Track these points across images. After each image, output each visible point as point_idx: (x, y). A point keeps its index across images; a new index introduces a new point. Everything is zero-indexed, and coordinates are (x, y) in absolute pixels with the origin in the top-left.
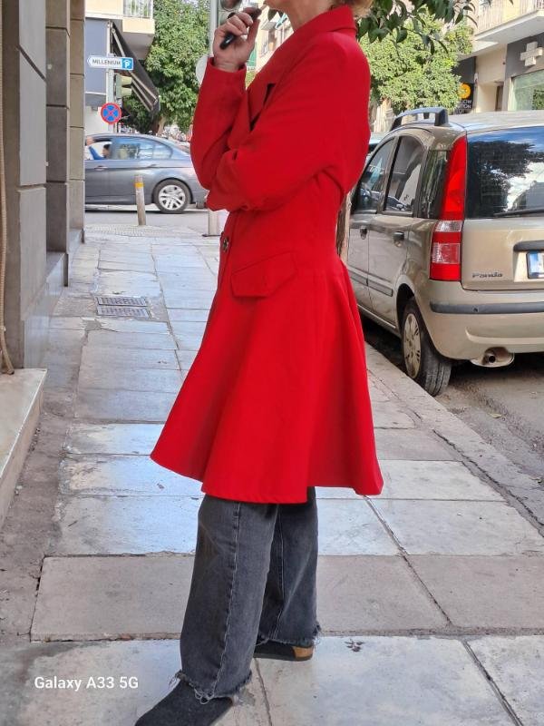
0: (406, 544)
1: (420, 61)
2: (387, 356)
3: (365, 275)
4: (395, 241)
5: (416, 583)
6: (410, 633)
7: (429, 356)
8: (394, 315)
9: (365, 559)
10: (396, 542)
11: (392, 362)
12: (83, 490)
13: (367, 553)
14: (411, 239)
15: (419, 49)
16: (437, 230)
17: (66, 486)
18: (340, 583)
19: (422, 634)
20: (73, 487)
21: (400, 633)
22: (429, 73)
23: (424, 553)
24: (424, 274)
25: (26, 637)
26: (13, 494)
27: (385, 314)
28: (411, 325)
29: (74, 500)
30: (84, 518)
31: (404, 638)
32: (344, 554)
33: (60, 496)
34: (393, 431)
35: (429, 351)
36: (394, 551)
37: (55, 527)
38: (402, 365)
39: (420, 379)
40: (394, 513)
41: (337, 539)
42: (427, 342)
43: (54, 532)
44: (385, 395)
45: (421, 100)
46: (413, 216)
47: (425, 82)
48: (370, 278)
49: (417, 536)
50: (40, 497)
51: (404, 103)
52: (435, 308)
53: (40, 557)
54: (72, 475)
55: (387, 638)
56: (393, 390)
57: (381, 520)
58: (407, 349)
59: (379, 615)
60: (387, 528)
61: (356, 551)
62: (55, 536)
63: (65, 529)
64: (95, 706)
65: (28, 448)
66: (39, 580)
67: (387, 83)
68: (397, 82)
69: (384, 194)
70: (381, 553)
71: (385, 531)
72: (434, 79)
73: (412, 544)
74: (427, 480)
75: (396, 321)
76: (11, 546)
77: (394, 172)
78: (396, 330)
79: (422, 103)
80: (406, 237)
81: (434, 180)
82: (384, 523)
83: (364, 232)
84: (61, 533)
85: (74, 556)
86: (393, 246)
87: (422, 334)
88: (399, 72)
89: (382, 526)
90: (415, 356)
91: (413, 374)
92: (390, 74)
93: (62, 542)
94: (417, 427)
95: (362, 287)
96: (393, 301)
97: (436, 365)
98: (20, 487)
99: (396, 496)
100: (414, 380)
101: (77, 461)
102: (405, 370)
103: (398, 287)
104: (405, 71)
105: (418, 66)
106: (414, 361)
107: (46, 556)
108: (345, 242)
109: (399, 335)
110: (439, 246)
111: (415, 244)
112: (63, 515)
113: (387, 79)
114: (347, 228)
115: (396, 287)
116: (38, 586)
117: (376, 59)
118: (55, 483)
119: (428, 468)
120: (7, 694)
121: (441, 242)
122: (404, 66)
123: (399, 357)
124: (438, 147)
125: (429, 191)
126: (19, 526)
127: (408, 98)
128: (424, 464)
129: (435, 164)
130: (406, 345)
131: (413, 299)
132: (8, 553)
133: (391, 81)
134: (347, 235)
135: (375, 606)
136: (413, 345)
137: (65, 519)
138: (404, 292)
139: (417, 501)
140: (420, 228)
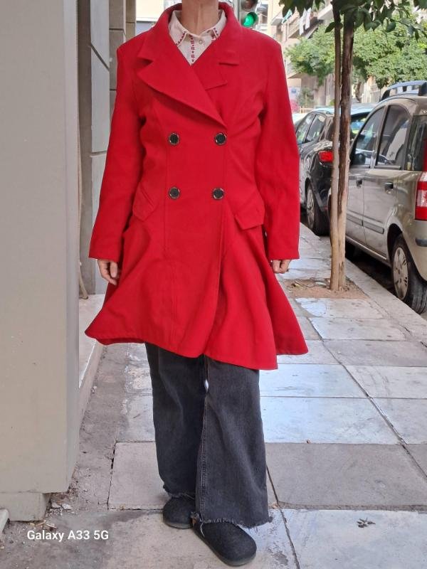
0: (404, 435)
1: (400, 45)
2: (380, 282)
3: (361, 217)
4: (386, 189)
5: (414, 467)
6: (412, 508)
7: (415, 282)
8: (385, 249)
9: (371, 447)
10: (396, 434)
11: (384, 287)
12: (143, 390)
13: (373, 442)
14: (400, 188)
15: (399, 36)
16: (421, 180)
17: (130, 386)
18: (352, 466)
19: (422, 510)
20: (136, 387)
21: (404, 508)
22: (407, 54)
23: (419, 442)
24: (410, 215)
25: (105, 506)
26: (90, 392)
27: (378, 248)
28: (400, 257)
29: (137, 398)
30: (145, 411)
31: (407, 512)
32: (354, 442)
33: (125, 395)
34: (388, 343)
35: (415, 278)
36: (394, 441)
37: (123, 419)
38: (392, 289)
39: (408, 300)
40: (392, 410)
41: (347, 430)
42: (413, 270)
43: (121, 423)
44: (380, 313)
45: (400, 76)
46: (400, 169)
47: (404, 62)
48: (365, 219)
49: (412, 429)
50: (110, 396)
51: (387, 79)
52: (419, 243)
53: (113, 442)
54: (134, 378)
55: (393, 512)
56: (387, 310)
57: (382, 416)
58: (396, 276)
59: (385, 494)
60: (387, 421)
61: (362, 440)
62: (122, 425)
63: (131, 420)
64: (161, 563)
65: (100, 356)
66: (113, 461)
67: (372, 64)
68: (381, 62)
69: (376, 152)
70: (384, 442)
71: (386, 424)
72: (411, 59)
73: (409, 436)
74: (419, 383)
75: (387, 253)
76: (90, 434)
77: (384, 135)
78: (386, 261)
79: (401, 79)
80: (395, 186)
81: (417, 141)
82: (384, 417)
83: (360, 183)
84: (128, 425)
85: (139, 442)
86: (384, 194)
87: (409, 263)
88: (382, 55)
89: (383, 419)
90: (403, 282)
91: (402, 296)
92: (375, 56)
93: (129, 431)
94: (407, 339)
95: (357, 226)
96: (384, 237)
97: (420, 289)
98: (95, 387)
99: (393, 396)
100: (403, 301)
101: (138, 367)
102: (395, 293)
103: (388, 226)
104: (387, 53)
105: (397, 49)
106: (403, 286)
107: (117, 442)
108: (345, 191)
109: (390, 265)
110: (423, 193)
111: (402, 192)
112: (129, 409)
113: (372, 60)
114: (346, 179)
115: (387, 226)
116: (112, 465)
117: (363, 44)
118: (123, 384)
119: (419, 373)
120: (92, 551)
121: (424, 190)
122: (386, 50)
123: (390, 282)
124: (421, 113)
125: (413, 149)
126: (95, 418)
127: (390, 76)
128: (416, 370)
129: (418, 127)
130: (395, 272)
131: (400, 235)
132: (89, 439)
133: (376, 62)
134: (346, 186)
135: (382, 486)
136: (401, 273)
137: (131, 412)
138: (394, 230)
139: (411, 400)
140: (407, 179)
